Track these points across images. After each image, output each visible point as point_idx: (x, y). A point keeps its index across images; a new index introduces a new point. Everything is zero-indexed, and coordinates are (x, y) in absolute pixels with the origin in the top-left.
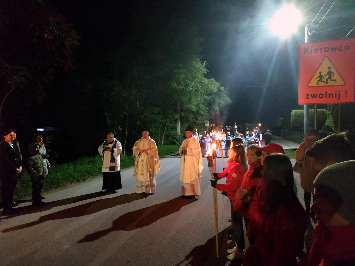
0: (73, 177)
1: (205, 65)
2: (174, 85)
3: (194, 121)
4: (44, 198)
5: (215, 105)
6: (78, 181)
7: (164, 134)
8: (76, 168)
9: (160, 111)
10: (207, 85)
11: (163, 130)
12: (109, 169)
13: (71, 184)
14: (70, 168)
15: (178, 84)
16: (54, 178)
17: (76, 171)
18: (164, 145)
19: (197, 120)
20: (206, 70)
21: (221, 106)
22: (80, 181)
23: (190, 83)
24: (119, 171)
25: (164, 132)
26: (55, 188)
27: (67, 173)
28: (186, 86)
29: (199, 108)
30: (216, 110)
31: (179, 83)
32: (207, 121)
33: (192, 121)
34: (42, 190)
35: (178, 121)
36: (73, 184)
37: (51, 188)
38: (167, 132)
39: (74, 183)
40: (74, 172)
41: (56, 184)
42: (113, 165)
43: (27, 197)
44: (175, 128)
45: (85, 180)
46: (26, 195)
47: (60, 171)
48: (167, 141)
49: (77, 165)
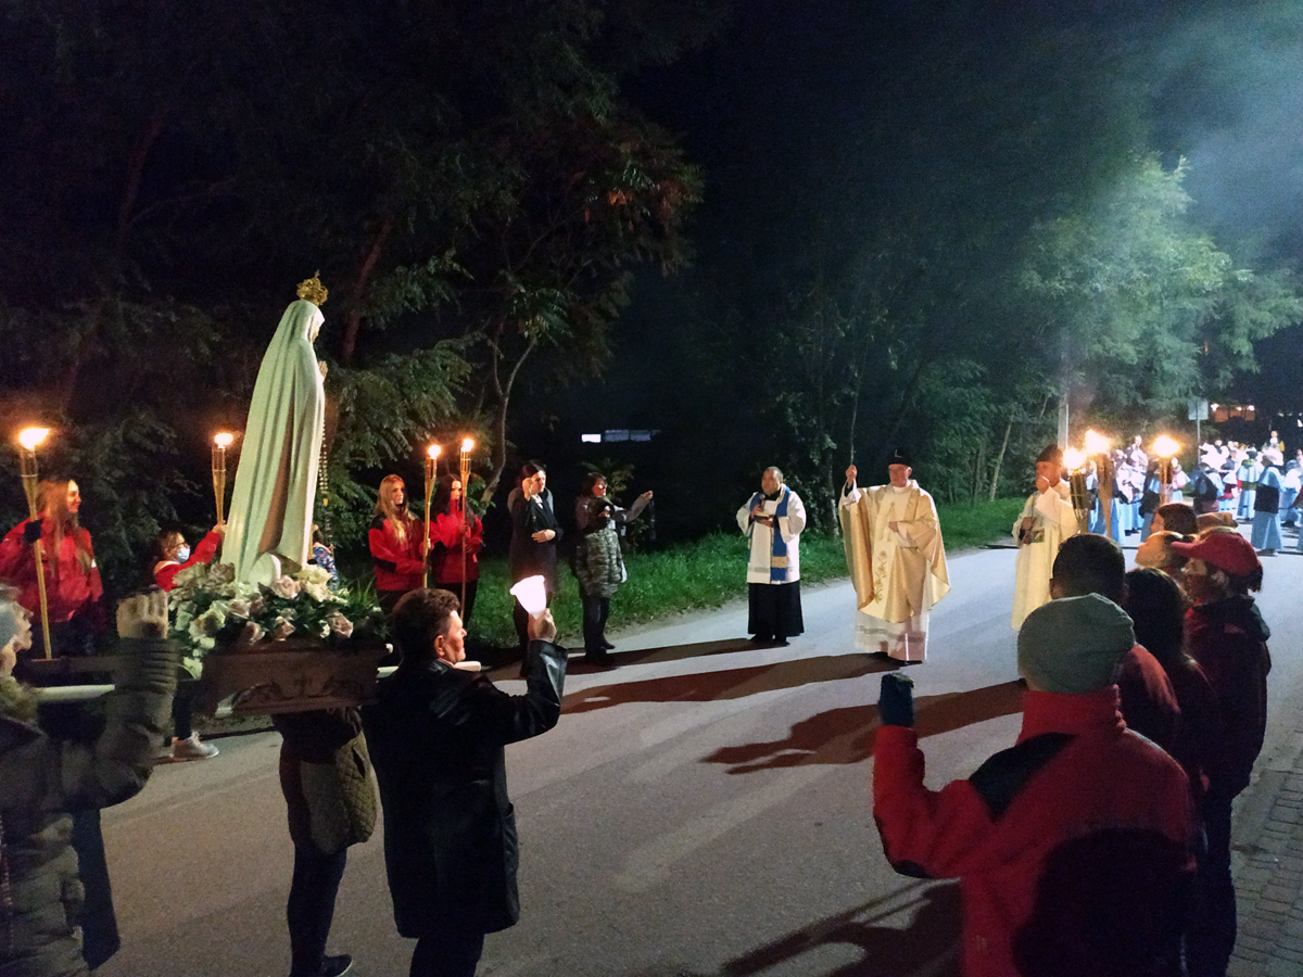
0: (686, 594)
1: (1182, 175)
2: (1032, 279)
3: (1135, 400)
4: (612, 647)
5: (1232, 334)
6: (699, 605)
7: (1002, 456)
8: (694, 566)
9: (981, 372)
10: (1176, 266)
11: (995, 443)
12: (769, 575)
13: (682, 613)
14: (676, 565)
15: (1045, 277)
16: (635, 594)
17: (696, 578)
18: (1000, 496)
19: (1147, 395)
20: (1184, 197)
21: (1264, 334)
22: (704, 608)
23: (1099, 268)
24: (797, 582)
25: (1000, 449)
26: (638, 622)
27: (671, 581)
28: (1081, 278)
29: (1153, 348)
30: (1239, 352)
31: (1048, 271)
32: (1195, 398)
33: (1125, 403)
34: (607, 624)
35: (1061, 404)
36: (686, 615)
37: (629, 621)
38: (1015, 449)
39: (689, 612)
40: (689, 580)
41: (640, 611)
42: (779, 562)
43: (571, 639)
44: (1050, 430)
45: (719, 606)
46: (569, 635)
47: (651, 574)
48: (1013, 482)
49: (696, 558)
